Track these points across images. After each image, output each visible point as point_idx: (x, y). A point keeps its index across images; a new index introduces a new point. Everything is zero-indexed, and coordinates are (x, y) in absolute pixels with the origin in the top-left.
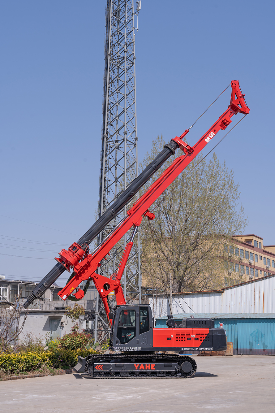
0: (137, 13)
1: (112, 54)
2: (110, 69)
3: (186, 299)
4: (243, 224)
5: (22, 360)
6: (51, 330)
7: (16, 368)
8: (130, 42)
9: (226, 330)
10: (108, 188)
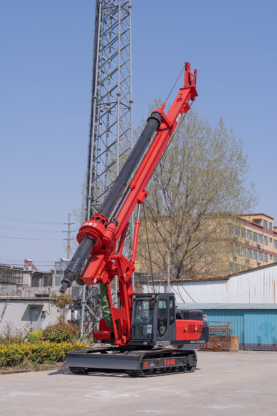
2: (101, 19)
3: (187, 287)
5: (1, 353)
6: (31, 320)
9: (231, 323)
10: (98, 158)
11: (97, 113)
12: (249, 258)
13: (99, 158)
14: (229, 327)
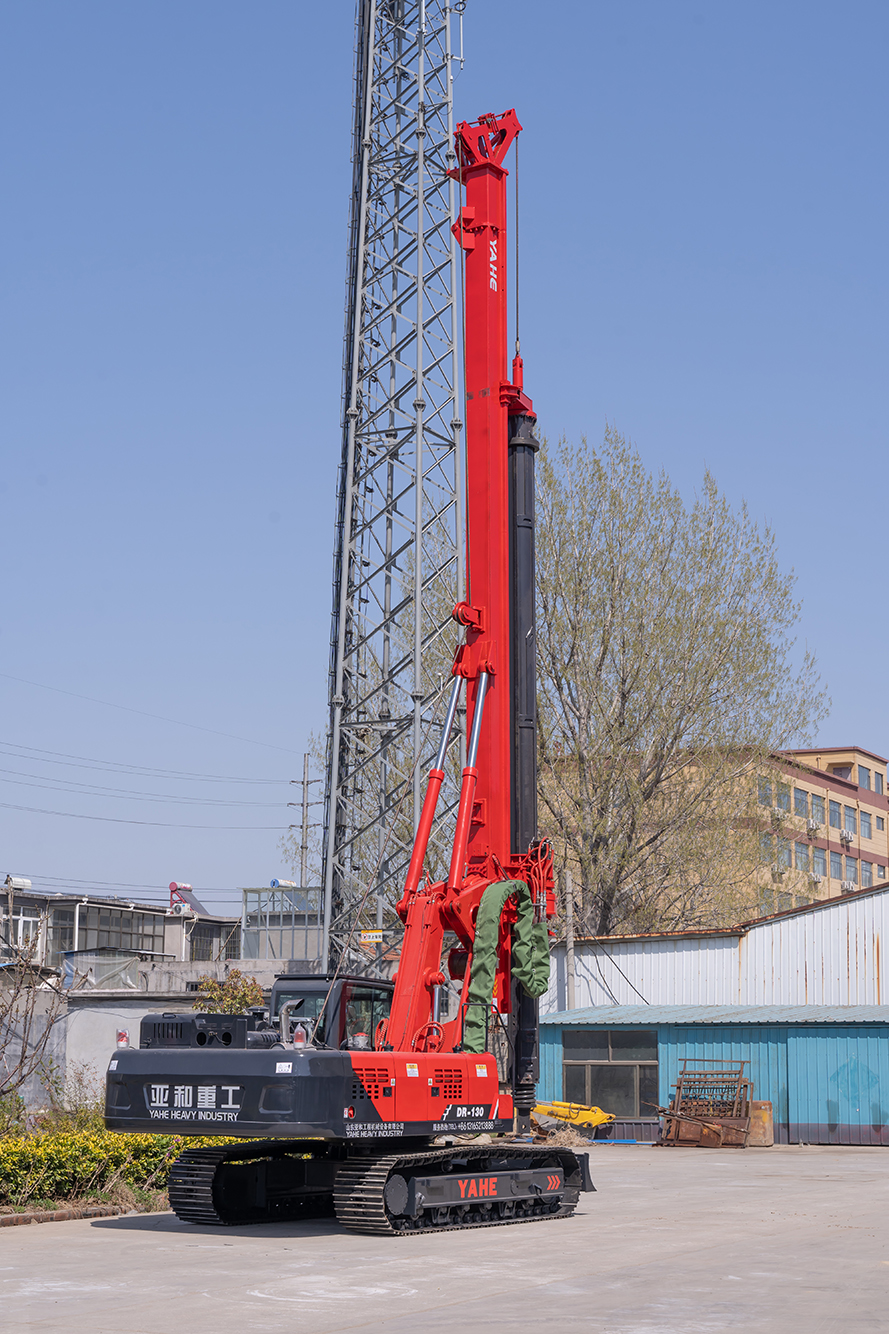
0: (461, 7)
1: (378, 142)
2: (369, 191)
3: (621, 959)
4: (812, 711)
5: (37, 1158)
7: (17, 1188)
8: (437, 102)
9: (749, 1062)
10: (362, 588)
11: (357, 458)
12: (817, 875)
13: (364, 588)
14: (743, 1076)
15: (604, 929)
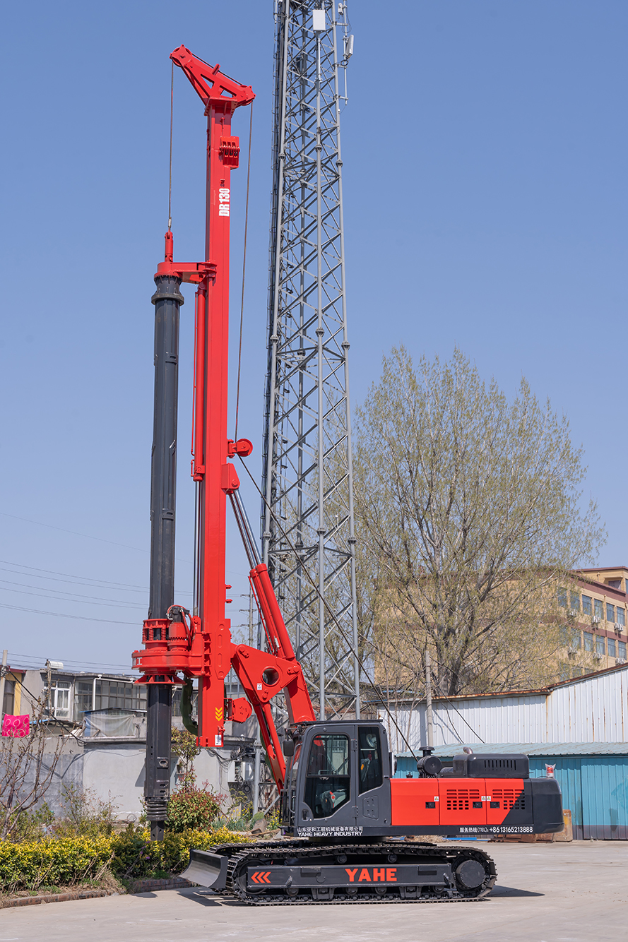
0: (345, 63)
1: (290, 155)
2: (284, 188)
3: (464, 712)
4: (594, 540)
5: (46, 856)
7: (32, 878)
8: (329, 127)
11: (278, 370)
12: (599, 654)
13: (284, 458)
15: (453, 691)
